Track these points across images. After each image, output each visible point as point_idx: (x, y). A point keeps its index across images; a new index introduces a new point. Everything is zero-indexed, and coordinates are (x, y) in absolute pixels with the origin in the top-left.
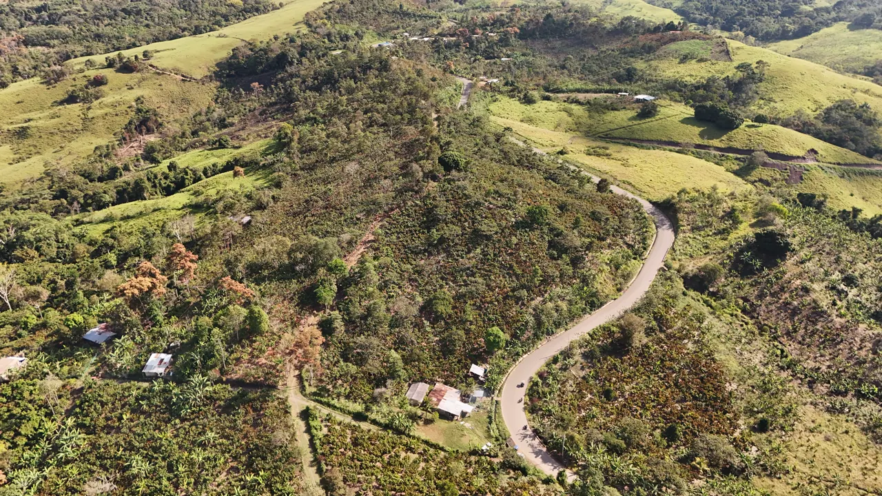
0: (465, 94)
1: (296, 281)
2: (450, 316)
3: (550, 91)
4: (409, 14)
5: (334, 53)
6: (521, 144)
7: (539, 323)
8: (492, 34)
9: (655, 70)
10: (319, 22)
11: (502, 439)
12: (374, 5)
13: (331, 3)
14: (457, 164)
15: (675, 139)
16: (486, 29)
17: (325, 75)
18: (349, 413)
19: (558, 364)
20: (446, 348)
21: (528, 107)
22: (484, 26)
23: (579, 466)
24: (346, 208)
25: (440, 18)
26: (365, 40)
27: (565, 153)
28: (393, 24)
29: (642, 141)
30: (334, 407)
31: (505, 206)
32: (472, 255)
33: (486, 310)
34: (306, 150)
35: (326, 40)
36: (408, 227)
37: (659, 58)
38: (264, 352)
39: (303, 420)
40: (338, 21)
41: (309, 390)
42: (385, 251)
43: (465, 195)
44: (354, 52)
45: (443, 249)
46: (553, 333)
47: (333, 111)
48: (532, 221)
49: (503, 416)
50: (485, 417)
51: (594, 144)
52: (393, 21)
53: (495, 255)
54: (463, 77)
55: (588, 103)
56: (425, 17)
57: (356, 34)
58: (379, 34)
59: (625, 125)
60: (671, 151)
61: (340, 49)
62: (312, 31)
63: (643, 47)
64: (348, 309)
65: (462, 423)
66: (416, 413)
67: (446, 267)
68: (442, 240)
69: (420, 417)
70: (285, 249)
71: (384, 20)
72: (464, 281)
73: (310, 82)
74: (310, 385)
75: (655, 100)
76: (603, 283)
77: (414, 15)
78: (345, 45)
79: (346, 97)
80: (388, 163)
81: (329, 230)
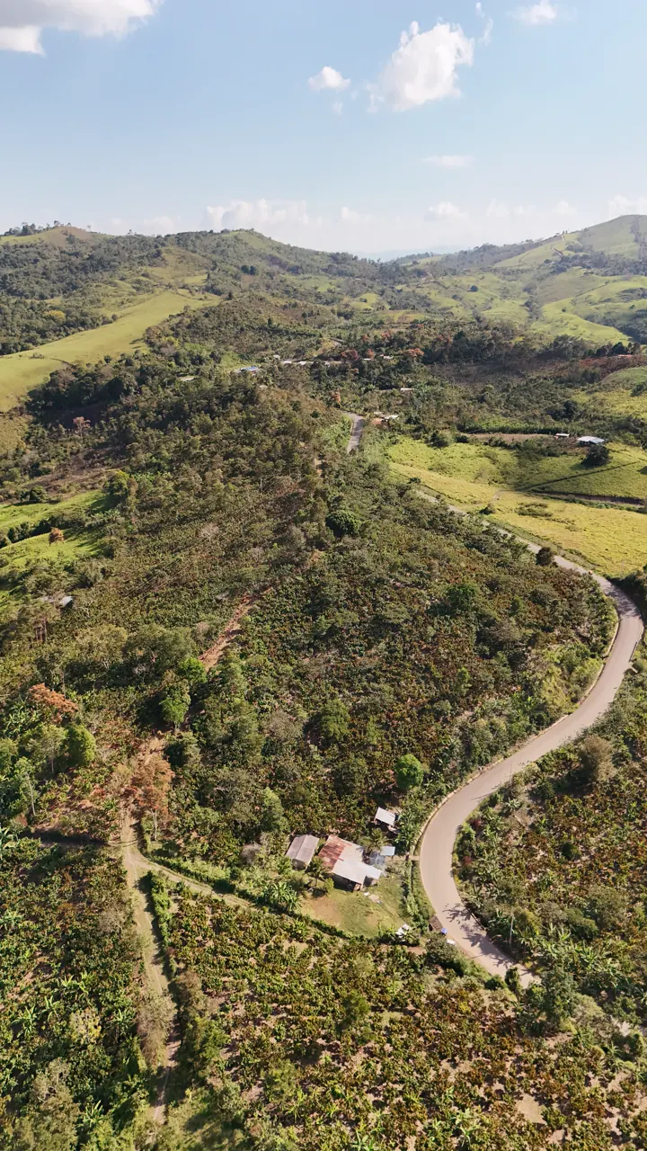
0: (355, 435)
1: (133, 688)
2: (345, 737)
3: (466, 430)
4: (279, 331)
5: (184, 379)
6: (433, 500)
7: (468, 748)
8: (388, 357)
9: (601, 404)
10: (164, 340)
11: (423, 919)
12: (235, 319)
13: (179, 315)
14: (350, 526)
15: (634, 494)
16: (380, 350)
17: (172, 408)
18: (208, 881)
19: (498, 806)
20: (340, 785)
21: (439, 451)
22: (377, 346)
23: (534, 959)
24: (201, 586)
25: (321, 336)
26: (223, 363)
27: (491, 512)
28: (259, 344)
29: (589, 497)
30: (187, 872)
31: (416, 585)
32: (373, 651)
33: (395, 729)
34: (147, 507)
35: (173, 363)
36: (286, 612)
37: (606, 388)
38: (89, 791)
39: (144, 892)
40: (188, 338)
41: (153, 846)
42: (256, 646)
43: (362, 568)
44: (210, 378)
45: (334, 642)
46: (487, 762)
47: (183, 454)
48: (453, 604)
49: (424, 884)
50: (398, 885)
51: (529, 500)
52: (260, 340)
53: (405, 651)
54: (351, 411)
55: (517, 446)
56: (301, 335)
57: (212, 356)
58: (242, 357)
59: (567, 475)
60: (629, 509)
61: (192, 375)
62: (154, 351)
63: (585, 374)
64: (204, 729)
65: (366, 894)
66: (301, 880)
67: (338, 669)
68: (333, 631)
69: (307, 887)
70: (119, 644)
71: (248, 339)
72: (364, 688)
73: (151, 416)
74: (153, 840)
75: (604, 443)
76: (552, 690)
77: (287, 332)
78: (198, 370)
79: (199, 437)
80: (258, 526)
81: (179, 616)
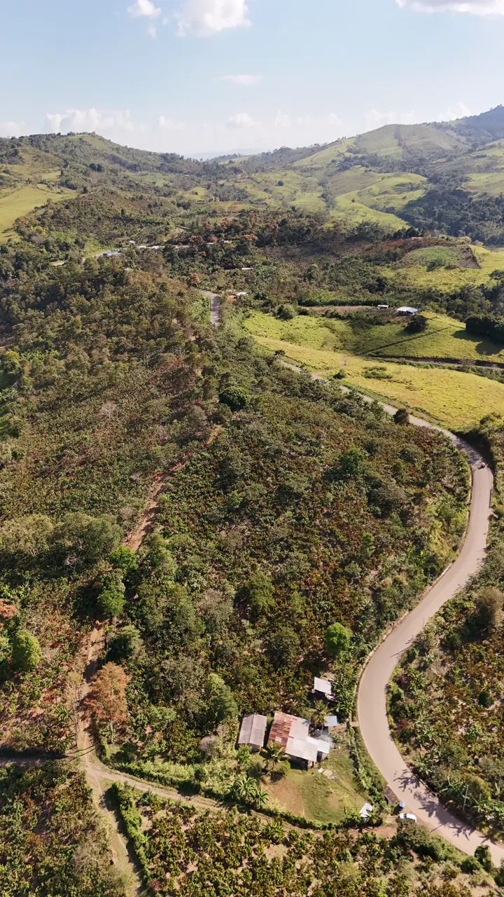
0: (214, 310)
1: (65, 579)
2: (271, 608)
3: (305, 305)
4: (132, 220)
5: (55, 264)
6: (298, 370)
7: (380, 607)
8: (227, 242)
9: (405, 278)
10: (33, 229)
11: (377, 792)
12: (92, 210)
13: (43, 207)
14: (242, 401)
15: (453, 355)
16: (220, 236)
17: (48, 290)
18: (173, 783)
19: (415, 661)
20: (275, 657)
21: (286, 323)
22: (217, 232)
24: (111, 464)
25: (168, 224)
26: (87, 249)
27: (343, 377)
28: (115, 232)
29: (416, 359)
30: (149, 777)
31: (308, 453)
32: (281, 519)
33: (314, 594)
34: (42, 385)
35: (44, 250)
36: (198, 487)
37: (407, 265)
38: (38, 697)
39: (110, 809)
40: (53, 227)
41: (112, 750)
42: (176, 524)
44: (79, 263)
45: (246, 514)
46: (397, 617)
47: (68, 334)
48: (345, 470)
49: (369, 752)
50: (347, 756)
51: (373, 364)
52: (115, 228)
53: (310, 518)
54: (207, 290)
55: (349, 317)
56: (151, 223)
57: (77, 242)
58: (101, 242)
59: (394, 341)
60: (450, 369)
61: (61, 260)
62: (25, 239)
63: (387, 255)
64: (142, 617)
65: (320, 771)
66: (258, 764)
67: (253, 539)
68: (245, 504)
69: (265, 771)
70: (45, 533)
71: (106, 227)
72: (280, 556)
73: (31, 298)
74: (110, 743)
75: (418, 312)
76: (437, 544)
77: (138, 221)
78: (67, 255)
79: (78, 318)
80: (152, 402)
81: (96, 497)
